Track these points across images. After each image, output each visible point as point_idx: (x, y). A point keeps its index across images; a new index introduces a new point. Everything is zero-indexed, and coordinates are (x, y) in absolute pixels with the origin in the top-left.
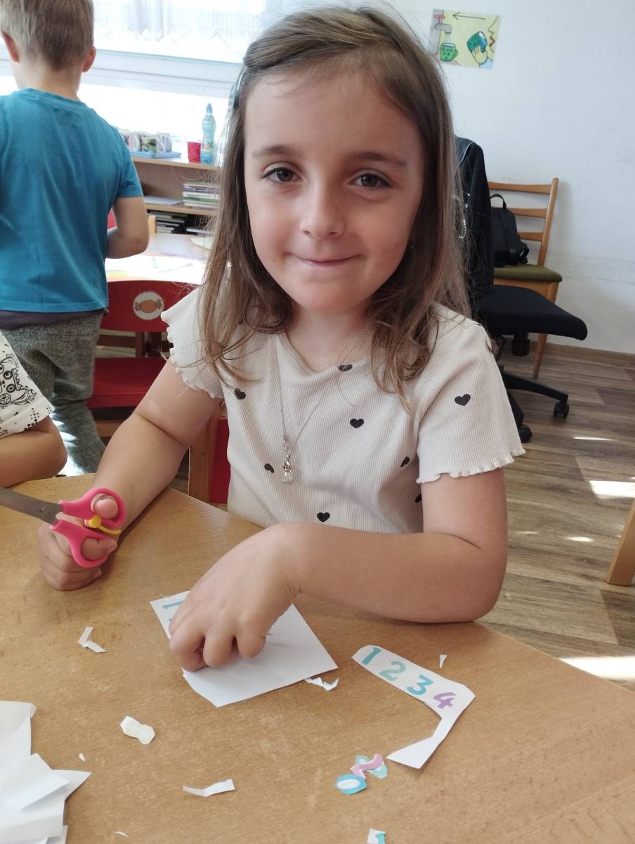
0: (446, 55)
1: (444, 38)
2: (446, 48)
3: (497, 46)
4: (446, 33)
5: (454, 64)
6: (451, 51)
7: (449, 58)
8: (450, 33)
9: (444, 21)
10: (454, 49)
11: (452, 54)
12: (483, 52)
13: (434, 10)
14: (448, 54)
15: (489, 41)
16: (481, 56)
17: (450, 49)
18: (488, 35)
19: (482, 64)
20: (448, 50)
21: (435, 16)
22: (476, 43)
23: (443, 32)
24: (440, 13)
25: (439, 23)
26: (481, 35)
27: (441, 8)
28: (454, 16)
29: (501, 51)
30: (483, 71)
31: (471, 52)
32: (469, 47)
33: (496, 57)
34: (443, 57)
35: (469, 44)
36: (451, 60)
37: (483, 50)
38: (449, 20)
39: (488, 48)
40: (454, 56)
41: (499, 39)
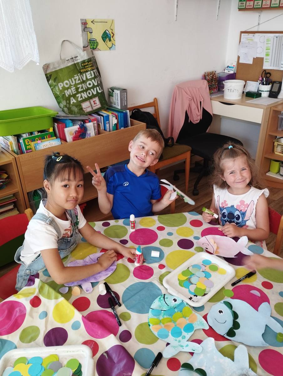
0: (93, 46)
1: (90, 36)
2: (92, 42)
3: (115, 36)
4: (90, 33)
5: (98, 50)
6: (95, 43)
7: (95, 47)
8: (92, 32)
9: (88, 26)
10: (96, 42)
11: (95, 44)
12: (110, 41)
13: (81, 19)
14: (94, 45)
15: (112, 35)
16: (109, 44)
17: (94, 42)
18: (110, 31)
19: (111, 48)
20: (93, 43)
21: (82, 23)
22: (106, 36)
23: (88, 32)
24: (84, 21)
25: (86, 28)
26: (107, 31)
27: (84, 18)
28: (92, 22)
29: (118, 39)
30: (112, 51)
31: (105, 42)
32: (103, 39)
33: (116, 43)
34: (92, 47)
35: (102, 38)
36: (96, 48)
37: (110, 40)
38: (90, 25)
39: (112, 39)
40: (97, 45)
41: (116, 32)
